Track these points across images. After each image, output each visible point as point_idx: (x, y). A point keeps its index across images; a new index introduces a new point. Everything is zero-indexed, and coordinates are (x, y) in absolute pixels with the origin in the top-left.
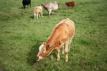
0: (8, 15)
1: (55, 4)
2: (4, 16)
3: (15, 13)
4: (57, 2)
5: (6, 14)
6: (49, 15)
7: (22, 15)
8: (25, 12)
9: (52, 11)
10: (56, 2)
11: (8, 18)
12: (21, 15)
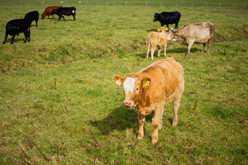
0: (103, 47)
1: (202, 27)
2: (95, 49)
3: (120, 45)
4: (208, 24)
5: (99, 44)
6: (187, 51)
7: (135, 48)
8: (141, 43)
9: (195, 43)
10: (204, 24)
11: (103, 53)
12: (131, 49)
